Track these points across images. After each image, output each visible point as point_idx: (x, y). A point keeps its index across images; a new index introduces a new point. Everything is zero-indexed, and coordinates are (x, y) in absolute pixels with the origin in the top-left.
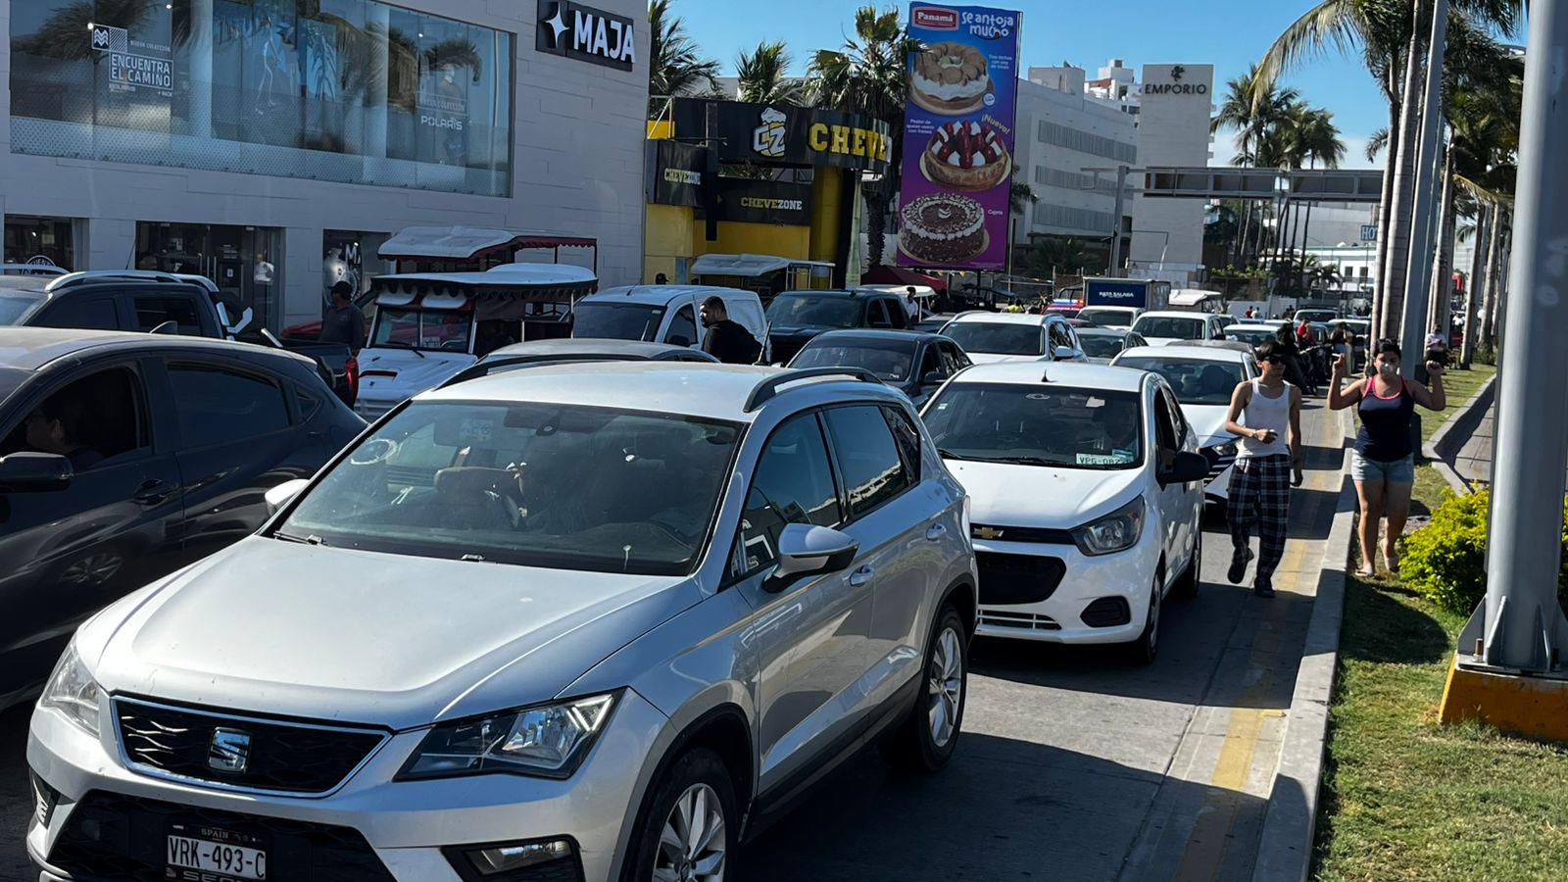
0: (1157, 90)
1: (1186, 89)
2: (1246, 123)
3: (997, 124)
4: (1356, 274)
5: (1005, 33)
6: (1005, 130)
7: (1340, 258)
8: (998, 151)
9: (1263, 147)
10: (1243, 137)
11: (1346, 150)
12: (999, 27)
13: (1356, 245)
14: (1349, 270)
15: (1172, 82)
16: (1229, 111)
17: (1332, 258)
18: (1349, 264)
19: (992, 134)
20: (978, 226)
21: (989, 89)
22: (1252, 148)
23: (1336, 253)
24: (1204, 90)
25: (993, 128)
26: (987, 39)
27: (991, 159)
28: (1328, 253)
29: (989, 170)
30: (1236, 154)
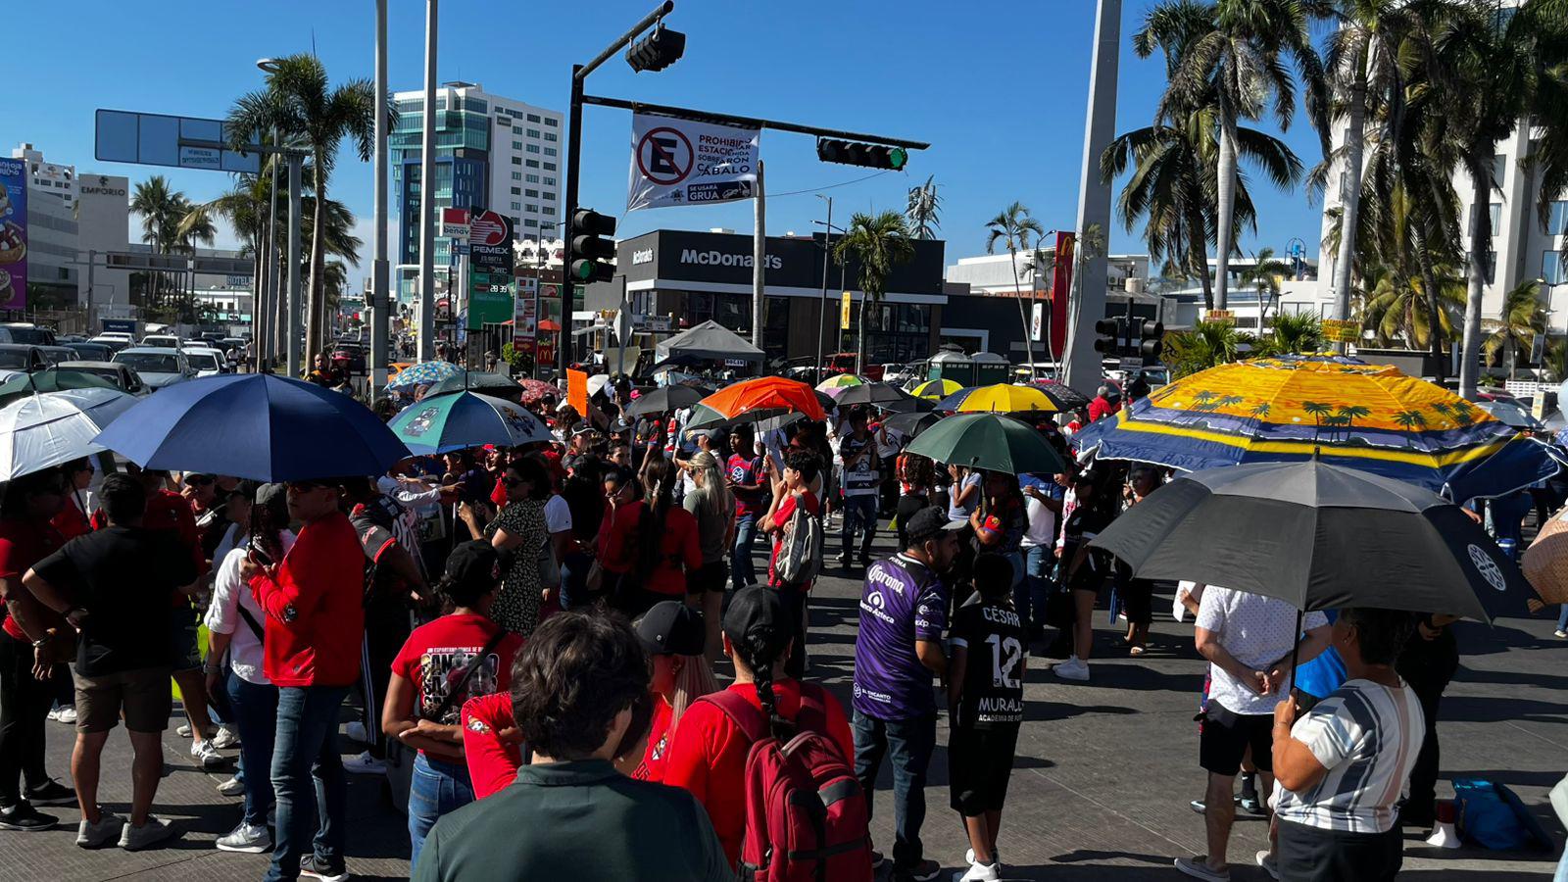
0: (91, 191)
1: (110, 192)
2: (150, 212)
3: (16, 226)
4: (225, 307)
5: (17, 173)
6: (22, 230)
7: (213, 297)
8: (17, 241)
9: (163, 229)
10: (148, 221)
11: (216, 231)
12: (11, 169)
13: (223, 287)
14: (220, 304)
15: (100, 186)
16: (137, 206)
17: (208, 296)
18: (220, 300)
19: (12, 231)
20: (8, 282)
21: (9, 205)
22: (156, 229)
23: (211, 293)
24: (123, 193)
25: (13, 228)
26: (5, 176)
27: (13, 245)
28: (205, 293)
29: (12, 252)
30: (145, 233)
